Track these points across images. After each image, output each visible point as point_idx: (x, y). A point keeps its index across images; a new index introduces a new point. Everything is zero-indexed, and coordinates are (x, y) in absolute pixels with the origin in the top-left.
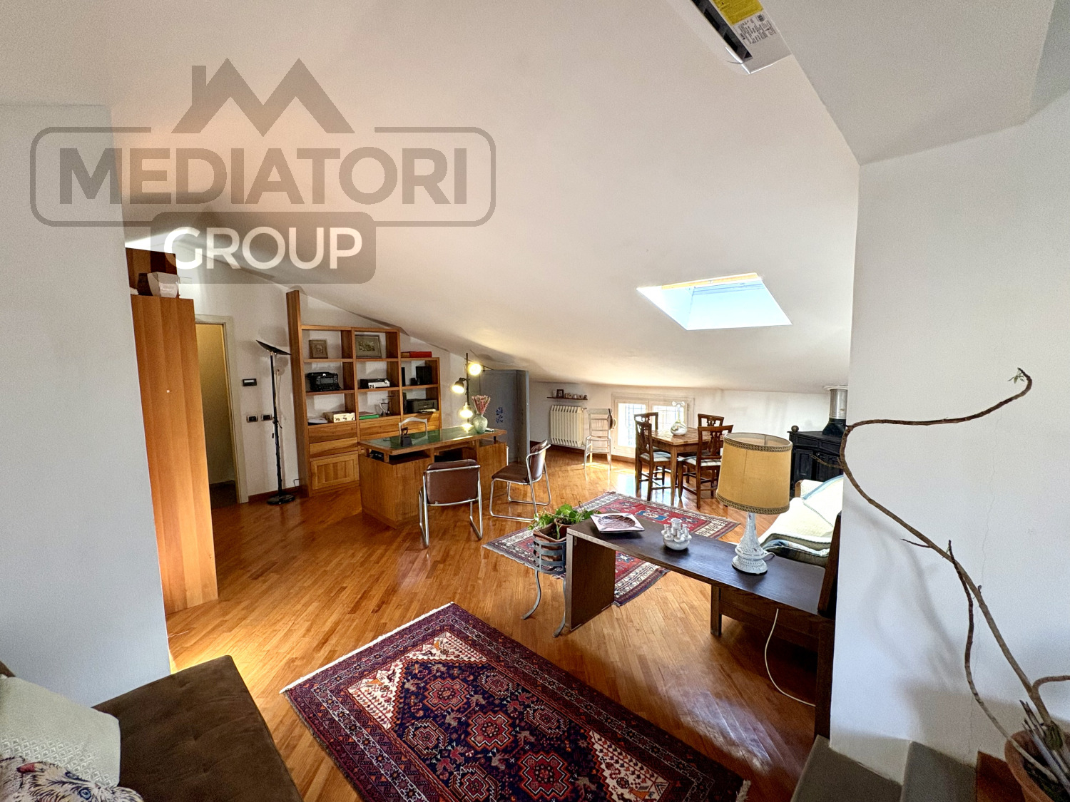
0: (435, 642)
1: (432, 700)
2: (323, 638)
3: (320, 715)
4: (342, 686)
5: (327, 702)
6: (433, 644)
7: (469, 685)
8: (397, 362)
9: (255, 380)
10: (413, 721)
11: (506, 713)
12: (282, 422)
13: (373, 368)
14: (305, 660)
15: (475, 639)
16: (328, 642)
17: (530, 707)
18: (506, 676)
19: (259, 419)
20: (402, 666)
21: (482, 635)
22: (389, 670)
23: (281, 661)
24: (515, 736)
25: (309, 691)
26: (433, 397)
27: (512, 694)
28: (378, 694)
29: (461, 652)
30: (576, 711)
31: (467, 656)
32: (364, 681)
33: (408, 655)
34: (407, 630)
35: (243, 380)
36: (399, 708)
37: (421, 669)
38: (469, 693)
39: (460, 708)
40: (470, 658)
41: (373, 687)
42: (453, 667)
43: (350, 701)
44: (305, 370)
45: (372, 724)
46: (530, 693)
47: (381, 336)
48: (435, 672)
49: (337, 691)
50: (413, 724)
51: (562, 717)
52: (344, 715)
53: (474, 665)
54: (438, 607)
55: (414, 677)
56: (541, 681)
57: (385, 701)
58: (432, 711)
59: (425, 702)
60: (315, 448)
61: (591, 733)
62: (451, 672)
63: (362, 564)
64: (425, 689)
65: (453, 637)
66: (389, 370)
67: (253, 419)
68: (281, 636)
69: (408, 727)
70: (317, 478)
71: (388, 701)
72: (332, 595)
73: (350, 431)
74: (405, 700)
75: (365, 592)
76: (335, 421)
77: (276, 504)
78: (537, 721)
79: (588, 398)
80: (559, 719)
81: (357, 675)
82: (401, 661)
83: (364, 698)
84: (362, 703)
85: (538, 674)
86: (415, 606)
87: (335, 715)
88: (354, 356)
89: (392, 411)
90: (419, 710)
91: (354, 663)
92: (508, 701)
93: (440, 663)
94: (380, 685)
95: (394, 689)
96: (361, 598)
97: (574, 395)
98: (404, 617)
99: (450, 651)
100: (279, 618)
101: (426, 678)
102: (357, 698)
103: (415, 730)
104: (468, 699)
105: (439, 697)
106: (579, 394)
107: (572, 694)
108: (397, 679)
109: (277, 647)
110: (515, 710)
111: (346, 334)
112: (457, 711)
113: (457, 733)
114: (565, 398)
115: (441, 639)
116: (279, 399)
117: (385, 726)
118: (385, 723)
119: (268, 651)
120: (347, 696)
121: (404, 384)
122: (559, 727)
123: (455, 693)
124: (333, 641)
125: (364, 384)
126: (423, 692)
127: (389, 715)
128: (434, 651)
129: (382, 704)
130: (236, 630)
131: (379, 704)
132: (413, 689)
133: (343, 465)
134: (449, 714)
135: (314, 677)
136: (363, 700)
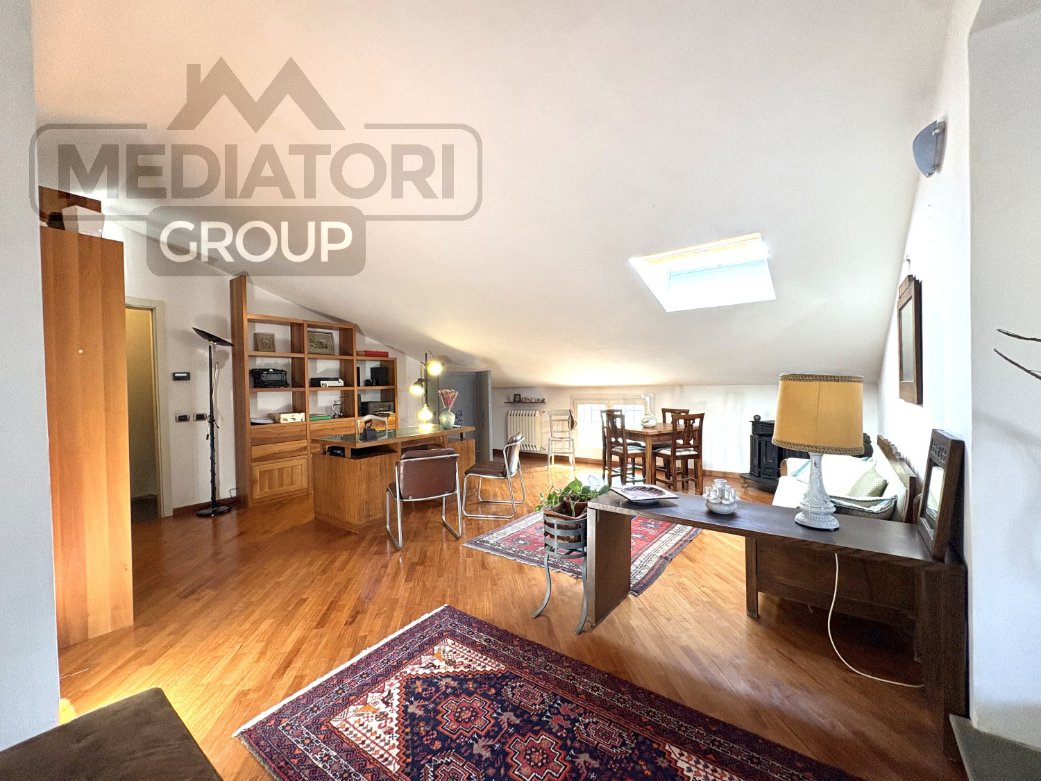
0: (435, 652)
1: (448, 725)
2: (284, 661)
3: (296, 761)
4: (322, 719)
5: (303, 742)
6: (433, 654)
7: (492, 701)
8: (352, 360)
9: (189, 374)
10: (429, 757)
11: (550, 731)
12: (219, 422)
13: (325, 367)
14: (262, 692)
15: (485, 644)
16: (291, 666)
17: (579, 721)
18: (536, 685)
19: (191, 418)
20: (399, 685)
21: (493, 639)
22: (383, 692)
23: (228, 696)
24: (572, 762)
25: (276, 729)
26: (390, 399)
27: (551, 707)
28: (374, 724)
29: (471, 661)
30: (637, 719)
31: (479, 665)
32: (352, 708)
33: (404, 670)
34: (398, 641)
35: (174, 374)
36: (407, 741)
37: (426, 687)
38: (495, 711)
39: (489, 732)
40: (484, 667)
41: (366, 715)
42: (466, 680)
43: (336, 737)
44: (249, 365)
45: (372, 766)
46: (572, 703)
47: (334, 335)
48: (444, 688)
49: (316, 726)
50: (430, 761)
51: (623, 730)
52: (329, 758)
53: (492, 676)
54: (430, 612)
55: (418, 697)
56: (582, 688)
57: (385, 733)
58: (452, 741)
59: (439, 728)
60: (258, 451)
61: (667, 748)
62: (465, 686)
63: (324, 572)
64: (437, 712)
65: (457, 644)
66: (343, 370)
67: (183, 419)
68: (224, 664)
69: (424, 765)
70: (258, 485)
71: (389, 732)
72: (290, 609)
73: (297, 433)
74: (412, 729)
75: (332, 602)
76: (282, 421)
77: (208, 516)
78: (593, 739)
79: (546, 401)
80: (620, 733)
81: (340, 701)
82: (396, 678)
83: (355, 732)
84: (353, 739)
85: (574, 678)
86: (398, 614)
87: (316, 759)
88: (306, 352)
89: (346, 412)
90: (433, 740)
91: (334, 686)
92: (548, 717)
93: (448, 676)
94: (373, 713)
95: (395, 715)
96: (328, 610)
97: (532, 399)
98: (387, 627)
99: (457, 661)
100: (221, 642)
101: (435, 697)
102: (345, 733)
103: (435, 770)
104: (495, 718)
105: (457, 721)
106: (537, 397)
107: (624, 700)
108: (396, 703)
109: (220, 678)
110: (561, 727)
111: (297, 327)
112: (485, 737)
113: (493, 767)
114: (523, 402)
115: (442, 647)
116: (216, 395)
117: (391, 768)
118: (390, 763)
119: (209, 684)
120: (332, 732)
121: (359, 385)
122: (624, 744)
123: (477, 713)
124: (298, 663)
125: (316, 383)
126: (435, 716)
127: (395, 752)
128: (437, 662)
129: (382, 738)
130: (161, 660)
131: (377, 738)
132: (420, 713)
133: (290, 472)
134: (477, 742)
135: (280, 711)
136: (354, 735)
